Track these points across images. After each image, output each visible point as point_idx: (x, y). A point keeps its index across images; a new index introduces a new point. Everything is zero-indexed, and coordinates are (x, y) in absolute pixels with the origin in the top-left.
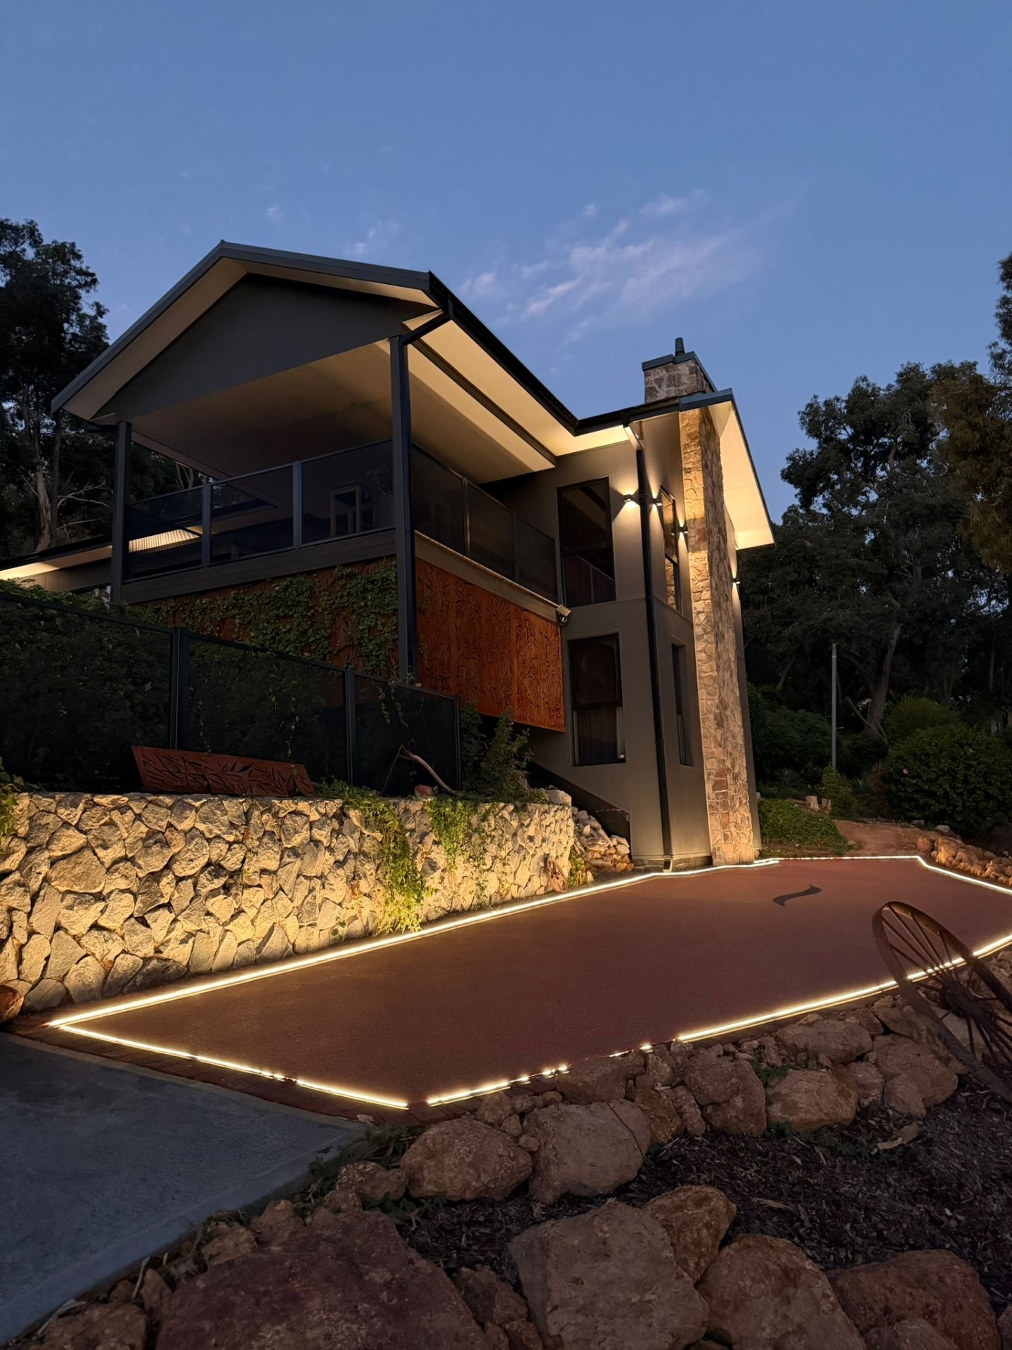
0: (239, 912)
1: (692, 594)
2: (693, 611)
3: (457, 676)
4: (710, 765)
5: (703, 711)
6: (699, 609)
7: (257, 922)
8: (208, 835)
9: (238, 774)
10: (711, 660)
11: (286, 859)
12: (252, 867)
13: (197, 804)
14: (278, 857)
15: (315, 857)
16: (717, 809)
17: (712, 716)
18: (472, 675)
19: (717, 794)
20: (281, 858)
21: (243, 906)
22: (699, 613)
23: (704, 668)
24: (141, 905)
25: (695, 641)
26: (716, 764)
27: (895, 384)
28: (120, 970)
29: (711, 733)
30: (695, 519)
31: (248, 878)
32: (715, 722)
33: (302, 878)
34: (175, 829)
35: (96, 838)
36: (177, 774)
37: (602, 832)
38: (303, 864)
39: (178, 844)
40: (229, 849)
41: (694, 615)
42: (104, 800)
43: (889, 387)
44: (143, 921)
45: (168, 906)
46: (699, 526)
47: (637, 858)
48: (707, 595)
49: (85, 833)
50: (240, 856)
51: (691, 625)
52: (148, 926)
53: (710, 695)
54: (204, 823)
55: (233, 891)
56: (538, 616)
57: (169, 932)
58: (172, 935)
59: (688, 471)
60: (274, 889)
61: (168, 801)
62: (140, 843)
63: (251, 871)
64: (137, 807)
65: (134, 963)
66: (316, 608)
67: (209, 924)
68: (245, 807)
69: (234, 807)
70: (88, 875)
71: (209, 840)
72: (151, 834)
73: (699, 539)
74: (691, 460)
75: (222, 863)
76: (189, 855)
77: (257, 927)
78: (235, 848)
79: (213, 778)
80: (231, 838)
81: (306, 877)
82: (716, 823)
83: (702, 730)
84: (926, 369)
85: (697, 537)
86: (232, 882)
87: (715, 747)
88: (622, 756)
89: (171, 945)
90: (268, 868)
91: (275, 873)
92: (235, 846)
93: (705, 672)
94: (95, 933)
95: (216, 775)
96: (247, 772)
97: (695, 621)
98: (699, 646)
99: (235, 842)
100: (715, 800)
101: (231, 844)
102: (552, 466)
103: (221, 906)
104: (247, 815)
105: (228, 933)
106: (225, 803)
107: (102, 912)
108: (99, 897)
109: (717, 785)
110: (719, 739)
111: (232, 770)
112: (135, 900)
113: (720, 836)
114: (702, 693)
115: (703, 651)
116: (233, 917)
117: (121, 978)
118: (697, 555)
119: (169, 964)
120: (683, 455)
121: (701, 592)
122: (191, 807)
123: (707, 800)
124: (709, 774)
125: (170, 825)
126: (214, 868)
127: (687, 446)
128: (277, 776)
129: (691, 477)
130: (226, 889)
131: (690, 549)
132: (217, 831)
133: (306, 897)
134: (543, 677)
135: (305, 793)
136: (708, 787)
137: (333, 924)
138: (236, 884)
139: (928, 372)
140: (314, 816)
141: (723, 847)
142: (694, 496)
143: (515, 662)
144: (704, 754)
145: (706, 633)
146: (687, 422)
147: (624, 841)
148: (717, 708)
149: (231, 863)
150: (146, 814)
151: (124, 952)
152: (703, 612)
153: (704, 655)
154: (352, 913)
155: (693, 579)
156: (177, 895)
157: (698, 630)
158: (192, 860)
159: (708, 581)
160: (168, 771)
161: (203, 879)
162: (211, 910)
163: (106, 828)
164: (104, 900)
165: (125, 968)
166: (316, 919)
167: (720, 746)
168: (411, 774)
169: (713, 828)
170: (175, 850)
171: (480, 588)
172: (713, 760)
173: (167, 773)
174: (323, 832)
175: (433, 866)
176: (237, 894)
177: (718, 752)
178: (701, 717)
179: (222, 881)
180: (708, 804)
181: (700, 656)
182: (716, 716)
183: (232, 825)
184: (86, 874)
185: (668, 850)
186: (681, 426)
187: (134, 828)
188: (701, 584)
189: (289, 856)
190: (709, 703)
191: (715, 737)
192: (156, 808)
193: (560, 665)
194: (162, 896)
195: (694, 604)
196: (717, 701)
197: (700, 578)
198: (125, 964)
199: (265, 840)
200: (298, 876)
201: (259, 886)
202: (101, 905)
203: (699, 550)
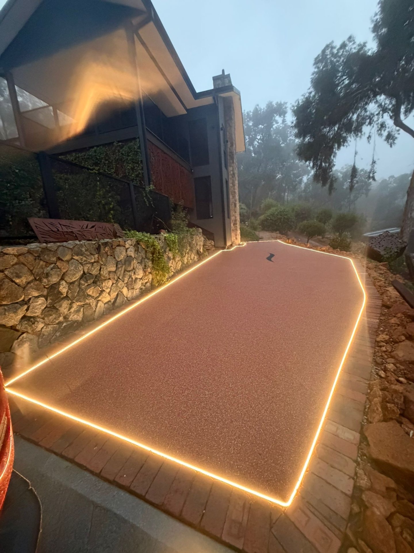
0: (102, 291)
5: (231, 202)
7: (111, 293)
8: (81, 261)
9: (90, 230)
11: (119, 266)
12: (104, 273)
13: (72, 247)
14: (115, 266)
15: (130, 262)
16: (234, 231)
17: (234, 204)
20: (117, 266)
21: (104, 289)
22: (231, 171)
24: (51, 301)
27: (265, 108)
28: (46, 333)
31: (104, 277)
34: (62, 260)
35: (11, 273)
36: (57, 232)
37: (207, 239)
38: (125, 266)
39: (65, 267)
40: (92, 266)
43: (264, 108)
44: (54, 308)
45: (66, 298)
47: (216, 246)
50: (99, 268)
51: (229, 175)
52: (57, 309)
54: (77, 256)
55: (98, 283)
57: (69, 310)
58: (71, 310)
59: (228, 120)
60: (116, 279)
63: (105, 273)
65: (53, 328)
66: (109, 160)
67: (89, 300)
68: (97, 246)
69: (91, 247)
71: (81, 263)
72: (48, 265)
75: (90, 272)
76: (73, 272)
77: (111, 295)
78: (95, 265)
79: (78, 232)
80: (92, 261)
81: (127, 271)
82: (233, 235)
83: (231, 208)
84: (274, 103)
86: (97, 280)
87: (234, 213)
88: (212, 216)
89: (72, 314)
90: (111, 270)
91: (115, 272)
94: (25, 322)
95: (79, 231)
96: (93, 229)
97: (230, 173)
98: (230, 182)
99: (95, 262)
100: (233, 228)
101: (92, 263)
102: (186, 113)
103: (94, 291)
104: (98, 249)
105: (99, 301)
107: (27, 310)
108: (23, 303)
109: (235, 224)
111: (87, 227)
112: (47, 300)
116: (100, 294)
117: (48, 337)
119: (73, 322)
121: (231, 164)
123: (231, 228)
124: (232, 221)
125: (58, 260)
126: (87, 276)
128: (108, 230)
132: (84, 259)
133: (129, 279)
135: (121, 236)
136: (232, 225)
137: (140, 286)
139: (275, 105)
140: (127, 246)
141: (235, 241)
144: (231, 215)
147: (213, 242)
148: (235, 201)
149: (95, 272)
150: (42, 256)
151: (46, 325)
153: (232, 184)
154: (146, 281)
156: (70, 292)
158: (75, 274)
160: (52, 231)
161: (82, 281)
162: (89, 294)
164: (26, 304)
165: (49, 331)
166: (134, 286)
167: (236, 213)
168: (157, 225)
170: (64, 271)
172: (234, 217)
173: (51, 232)
174: (132, 253)
175: (169, 258)
176: (100, 285)
178: (230, 204)
179: (91, 280)
180: (232, 230)
183: (91, 254)
184: (10, 294)
185: (225, 243)
188: (231, 161)
189: (120, 264)
191: (234, 210)
192: (47, 251)
194: (62, 294)
195: (229, 168)
196: (235, 199)
200: (124, 272)
201: (109, 279)
202: (26, 307)
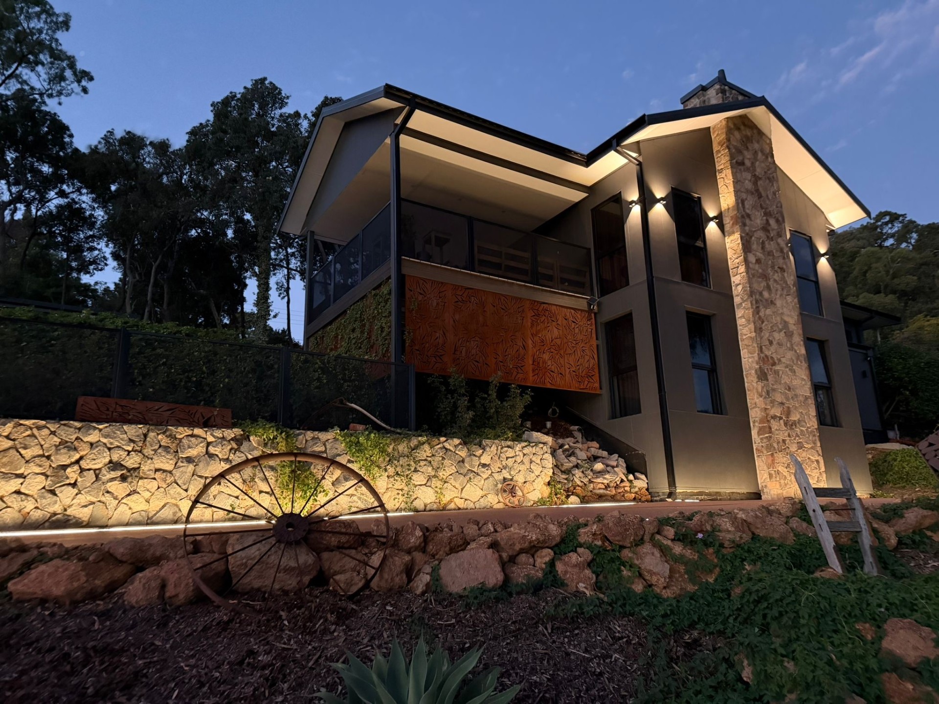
0: (133, 492)
1: (731, 271)
2: (733, 284)
3: (454, 354)
4: (755, 414)
5: (746, 368)
6: (737, 282)
7: (151, 501)
8: (109, 446)
10: (749, 324)
11: (180, 464)
12: (148, 467)
13: (101, 427)
14: (172, 462)
15: (208, 464)
16: (763, 452)
17: (753, 372)
18: (473, 352)
19: (762, 439)
20: (176, 463)
21: (137, 489)
22: (737, 285)
23: (744, 331)
24: (52, 483)
25: (736, 310)
26: (759, 412)
28: (33, 518)
29: (753, 386)
30: (729, 209)
31: (144, 473)
32: (756, 376)
33: (195, 477)
34: (82, 440)
35: (20, 443)
36: (105, 411)
38: (197, 468)
39: (84, 450)
40: (128, 455)
41: (733, 288)
42: (29, 422)
44: (53, 492)
45: (74, 485)
46: (733, 213)
47: (654, 490)
48: (742, 269)
49: (14, 440)
50: (138, 459)
51: (732, 298)
52: (55, 494)
53: (751, 354)
54: (105, 438)
55: (129, 480)
56: (562, 307)
57: (73, 500)
58: (75, 501)
59: (721, 171)
60: (168, 482)
61: (78, 424)
62: (54, 448)
63: (147, 469)
64: (53, 426)
65: (43, 515)
67: (107, 498)
68: (145, 431)
69: (133, 430)
70: (12, 463)
71: (109, 449)
72: (63, 443)
73: (733, 224)
74: (722, 162)
75: (122, 462)
76: (92, 456)
77: (151, 503)
79: (136, 414)
80: (130, 448)
82: (762, 464)
83: (746, 384)
85: (731, 223)
86: (128, 474)
87: (758, 398)
89: (73, 508)
90: (163, 468)
91: (170, 472)
92: (132, 453)
93: (745, 335)
94: (15, 496)
95: (139, 413)
97: (735, 293)
98: (739, 313)
99: (133, 451)
100: (761, 444)
101: (129, 452)
102: (587, 195)
103: (117, 488)
104: (145, 436)
105: (123, 505)
106: (125, 427)
107: (21, 484)
108: (18, 476)
109: (761, 431)
110: (760, 390)
112: (47, 479)
113: (766, 476)
114: (744, 353)
115: (743, 317)
116: (128, 495)
117: (34, 523)
118: (732, 238)
119: (70, 518)
120: (716, 160)
121: (738, 267)
122: (95, 428)
123: (754, 445)
124: (754, 422)
125: (77, 438)
126: (114, 465)
127: (718, 152)
129: (723, 175)
130: (123, 478)
131: (726, 234)
132: (117, 444)
134: (569, 351)
135: (201, 424)
136: (754, 433)
138: (131, 475)
140: (210, 439)
141: (769, 484)
142: (726, 191)
143: (530, 342)
144: (749, 405)
145: (744, 301)
146: (717, 133)
147: (642, 476)
148: (757, 363)
149: (130, 463)
150: (58, 432)
151: (37, 508)
152: (740, 284)
153: (744, 320)
155: (731, 259)
156: (81, 479)
157: (737, 300)
158: (94, 459)
159: (742, 257)
160: (99, 410)
161: (104, 471)
162: (110, 490)
163: (28, 438)
164: (23, 477)
165: (37, 517)
167: (761, 396)
169: (760, 469)
170: (82, 453)
171: (484, 291)
172: (757, 409)
173: (97, 411)
174: (216, 449)
176: (131, 482)
177: (759, 401)
178: (744, 373)
179: (119, 473)
180: (754, 448)
181: (740, 322)
182: (756, 371)
183: (131, 441)
184: (11, 463)
185: (672, 483)
186: (713, 137)
187: (49, 438)
188: (737, 261)
189: (182, 462)
190: (750, 360)
191: (757, 389)
192: (65, 428)
193: (594, 342)
194: (68, 479)
195: (733, 279)
196: (756, 358)
197: (735, 256)
198: (37, 515)
199: (159, 451)
200: (192, 476)
201: (154, 479)
202: (21, 480)
203: (733, 233)
